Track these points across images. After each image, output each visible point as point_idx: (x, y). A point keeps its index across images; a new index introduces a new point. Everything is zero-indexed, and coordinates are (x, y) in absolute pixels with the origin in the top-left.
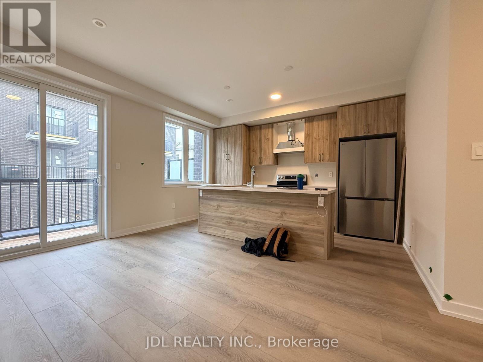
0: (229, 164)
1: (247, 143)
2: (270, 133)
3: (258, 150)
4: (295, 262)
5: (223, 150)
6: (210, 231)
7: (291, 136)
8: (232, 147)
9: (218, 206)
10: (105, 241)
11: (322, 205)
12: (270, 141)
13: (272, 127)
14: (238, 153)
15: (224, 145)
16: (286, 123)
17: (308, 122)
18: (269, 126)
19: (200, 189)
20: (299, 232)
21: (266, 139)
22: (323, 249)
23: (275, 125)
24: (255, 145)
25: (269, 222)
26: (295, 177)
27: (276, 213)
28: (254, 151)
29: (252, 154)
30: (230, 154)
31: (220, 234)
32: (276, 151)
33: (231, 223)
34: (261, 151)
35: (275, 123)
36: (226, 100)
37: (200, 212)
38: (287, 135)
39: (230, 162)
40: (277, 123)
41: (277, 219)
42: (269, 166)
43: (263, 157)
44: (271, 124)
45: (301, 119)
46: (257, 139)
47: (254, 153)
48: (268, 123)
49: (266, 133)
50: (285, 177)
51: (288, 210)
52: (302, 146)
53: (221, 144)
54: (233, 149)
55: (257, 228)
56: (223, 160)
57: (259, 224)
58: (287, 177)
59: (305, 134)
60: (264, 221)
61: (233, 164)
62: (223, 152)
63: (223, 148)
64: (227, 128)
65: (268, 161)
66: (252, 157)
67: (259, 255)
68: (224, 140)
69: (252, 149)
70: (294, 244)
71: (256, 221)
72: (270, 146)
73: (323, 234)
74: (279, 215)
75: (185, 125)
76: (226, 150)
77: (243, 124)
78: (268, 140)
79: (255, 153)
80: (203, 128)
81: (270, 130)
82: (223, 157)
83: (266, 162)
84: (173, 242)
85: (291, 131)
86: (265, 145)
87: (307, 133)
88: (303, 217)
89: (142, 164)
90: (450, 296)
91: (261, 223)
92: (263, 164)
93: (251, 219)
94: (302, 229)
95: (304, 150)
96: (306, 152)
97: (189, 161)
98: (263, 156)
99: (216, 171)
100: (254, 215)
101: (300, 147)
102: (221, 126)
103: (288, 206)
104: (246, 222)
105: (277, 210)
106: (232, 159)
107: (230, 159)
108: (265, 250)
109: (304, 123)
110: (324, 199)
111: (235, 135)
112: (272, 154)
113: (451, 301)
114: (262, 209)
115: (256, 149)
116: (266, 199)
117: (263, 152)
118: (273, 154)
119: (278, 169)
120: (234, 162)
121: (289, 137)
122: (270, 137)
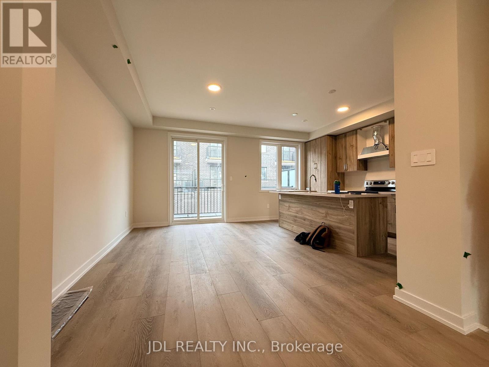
0: (316, 172)
1: (332, 152)
2: (354, 140)
3: (344, 157)
4: (325, 252)
5: (312, 160)
6: (285, 226)
7: (377, 140)
8: (318, 157)
9: (289, 207)
10: (224, 223)
11: (352, 207)
12: (354, 148)
13: (356, 134)
14: (323, 161)
15: (313, 155)
16: (371, 126)
17: (392, 123)
18: (353, 133)
19: (279, 194)
20: (337, 230)
21: (351, 146)
22: (354, 246)
23: (359, 131)
24: (341, 152)
25: (318, 220)
26: (383, 183)
27: (323, 214)
28: (340, 159)
29: (338, 161)
30: (317, 163)
31: (290, 228)
32: (360, 157)
33: (296, 220)
34: (346, 158)
35: (358, 129)
36: (302, 121)
37: (280, 211)
38: (373, 138)
39: (318, 170)
40: (361, 129)
41: (323, 218)
42: (354, 172)
43: (348, 164)
44: (354, 131)
45: (385, 121)
46: (343, 146)
47: (340, 160)
48: (352, 130)
49: (350, 140)
50: (373, 182)
51: (331, 211)
52: (388, 149)
53: (311, 155)
54: (319, 159)
55: (311, 225)
56: (312, 169)
57: (312, 222)
58: (376, 183)
59: (389, 136)
60: (315, 220)
61: (319, 172)
62: (312, 162)
63: (312, 158)
64: (315, 140)
65: (353, 167)
66: (338, 164)
67: (301, 244)
68: (312, 151)
69: (338, 156)
70: (334, 241)
71: (310, 220)
72: (355, 153)
73: (354, 233)
74: (324, 215)
75: (279, 144)
76: (314, 160)
77: (328, 135)
78: (353, 147)
79: (342, 160)
80: (295, 144)
81: (354, 136)
82: (312, 166)
83: (351, 169)
84: (257, 229)
85: (377, 134)
86: (350, 152)
87: (392, 135)
88: (340, 217)
89: (246, 176)
90: (401, 285)
91: (314, 221)
92: (348, 171)
93: (307, 217)
94: (339, 228)
95: (388, 154)
96: (391, 155)
97: (282, 172)
98: (348, 162)
99: (307, 179)
100: (309, 215)
101: (386, 150)
102: (310, 139)
103: (330, 208)
104: (305, 220)
105: (323, 211)
106: (319, 168)
107: (317, 168)
108: (307, 241)
109: (388, 125)
110: (354, 202)
111: (321, 145)
112: (356, 161)
113: (402, 290)
114: (314, 209)
115: (342, 156)
116: (316, 201)
117: (348, 159)
118: (358, 160)
119: (367, 175)
120: (320, 170)
121: (375, 141)
122: (354, 143)
